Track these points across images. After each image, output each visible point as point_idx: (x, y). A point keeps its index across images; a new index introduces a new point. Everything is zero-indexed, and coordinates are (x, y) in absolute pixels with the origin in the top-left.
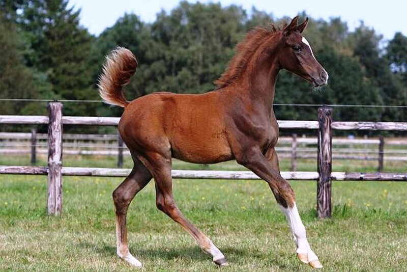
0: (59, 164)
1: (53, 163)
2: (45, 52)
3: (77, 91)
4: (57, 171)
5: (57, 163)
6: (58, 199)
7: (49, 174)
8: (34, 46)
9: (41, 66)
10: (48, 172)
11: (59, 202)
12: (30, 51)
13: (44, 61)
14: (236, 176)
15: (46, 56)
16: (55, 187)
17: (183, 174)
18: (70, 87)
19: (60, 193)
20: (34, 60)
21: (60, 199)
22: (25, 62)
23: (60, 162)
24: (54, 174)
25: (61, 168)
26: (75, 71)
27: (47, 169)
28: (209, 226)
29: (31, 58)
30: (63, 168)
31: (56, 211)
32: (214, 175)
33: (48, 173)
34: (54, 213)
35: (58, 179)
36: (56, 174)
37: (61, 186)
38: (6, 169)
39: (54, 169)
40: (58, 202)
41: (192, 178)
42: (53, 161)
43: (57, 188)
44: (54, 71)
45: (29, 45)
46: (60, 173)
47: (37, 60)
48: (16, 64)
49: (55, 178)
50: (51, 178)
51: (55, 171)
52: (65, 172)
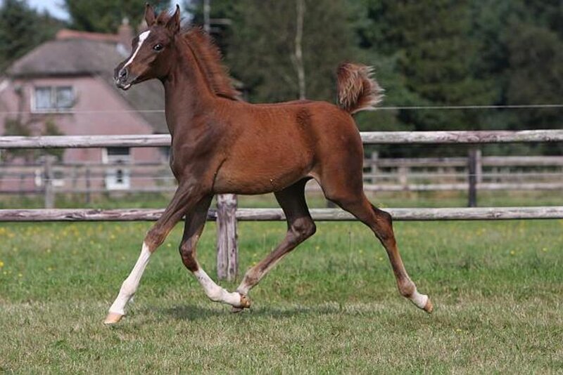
0: (232, 204)
1: (223, 203)
2: (392, 23)
3: (446, 87)
4: (229, 215)
5: (228, 203)
6: (232, 255)
7: (218, 220)
8: (373, 15)
9: (386, 46)
10: (216, 215)
11: (234, 260)
12: (366, 23)
13: (390, 40)
14: (496, 215)
15: (394, 31)
16: (226, 238)
17: (416, 214)
18: (434, 80)
19: (235, 247)
20: (374, 39)
21: (234, 255)
22: (358, 40)
23: (234, 202)
24: (225, 219)
25: (236, 210)
26: (443, 53)
27: (215, 211)
28: (452, 290)
29: (369, 34)
30: (239, 209)
31: (229, 273)
32: (463, 215)
33: (216, 218)
34: (226, 277)
35: (231, 226)
36: (228, 219)
37: (236, 236)
38: (154, 214)
39: (224, 211)
40: (232, 260)
41: (430, 220)
42: (223, 201)
43: (229, 239)
44: (408, 55)
45: (364, 13)
46: (233, 218)
47: (379, 36)
48: (343, 45)
49: (226, 225)
50: (221, 225)
51: (226, 214)
52: (241, 216)
